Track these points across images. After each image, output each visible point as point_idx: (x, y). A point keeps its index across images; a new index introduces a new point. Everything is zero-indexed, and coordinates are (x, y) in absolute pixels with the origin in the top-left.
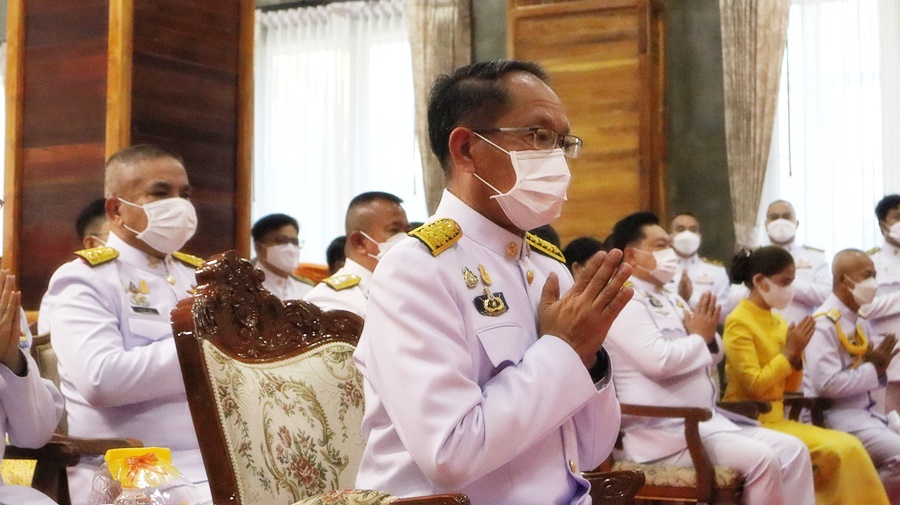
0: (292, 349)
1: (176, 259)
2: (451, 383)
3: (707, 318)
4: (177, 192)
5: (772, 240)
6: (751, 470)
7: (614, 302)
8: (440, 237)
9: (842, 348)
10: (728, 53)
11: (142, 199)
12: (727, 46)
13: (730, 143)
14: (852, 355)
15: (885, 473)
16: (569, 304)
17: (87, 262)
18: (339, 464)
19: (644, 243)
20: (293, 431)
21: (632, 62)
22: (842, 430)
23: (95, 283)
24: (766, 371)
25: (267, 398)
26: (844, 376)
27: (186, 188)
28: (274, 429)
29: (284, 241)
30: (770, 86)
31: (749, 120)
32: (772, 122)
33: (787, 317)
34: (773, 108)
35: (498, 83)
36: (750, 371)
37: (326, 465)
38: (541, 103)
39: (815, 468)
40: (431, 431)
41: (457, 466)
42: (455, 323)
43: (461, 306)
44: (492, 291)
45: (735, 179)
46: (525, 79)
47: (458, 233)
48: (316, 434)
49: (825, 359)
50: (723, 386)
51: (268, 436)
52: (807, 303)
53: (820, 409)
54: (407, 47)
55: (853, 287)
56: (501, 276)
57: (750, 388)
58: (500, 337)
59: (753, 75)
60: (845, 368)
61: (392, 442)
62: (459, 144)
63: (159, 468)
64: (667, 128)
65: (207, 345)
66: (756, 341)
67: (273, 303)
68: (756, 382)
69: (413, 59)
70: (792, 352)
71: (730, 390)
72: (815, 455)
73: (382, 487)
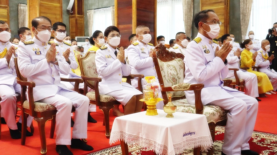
0: (172, 59)
1: (148, 44)
2: (201, 65)
3: (238, 53)
4: (148, 33)
5: (249, 38)
6: (246, 79)
7: (229, 51)
8: (198, 40)
9: (263, 57)
10: (241, 4)
11: (142, 34)
12: (241, 3)
13: (241, 21)
14: (265, 59)
15: (271, 80)
16: (220, 51)
17: (134, 45)
18: (179, 79)
19: (227, 40)
20: (172, 73)
21: (223, 6)
22: (262, 72)
23: (135, 48)
24: (249, 62)
25: (168, 68)
26: (263, 62)
27: (149, 32)
28: (169, 73)
29: (162, 40)
30: (249, 10)
31: (245, 16)
32: (250, 17)
33: (252, 52)
34: (250, 14)
35: (206, 14)
36: (246, 62)
37: (177, 79)
38: (214, 16)
39: (258, 79)
40: (197, 73)
41: (202, 78)
42: (201, 55)
43: (202, 52)
44: (207, 49)
45: (242, 27)
46: (212, 13)
47: (201, 40)
48: (176, 74)
49: (260, 60)
50: (240, 65)
51: (168, 74)
52: (256, 50)
53: (258, 69)
54: (182, 5)
55: (265, 46)
56: (208, 47)
57: (246, 65)
58: (209, 57)
59: (246, 8)
60: (263, 61)
61: (191, 75)
62: (200, 25)
63: (153, 79)
64: (229, 18)
65: (158, 59)
66: (247, 57)
67: (168, 52)
68: (247, 64)
69: (183, 8)
70: (254, 58)
71: (241, 65)
72: (257, 77)
73: (188, 82)
